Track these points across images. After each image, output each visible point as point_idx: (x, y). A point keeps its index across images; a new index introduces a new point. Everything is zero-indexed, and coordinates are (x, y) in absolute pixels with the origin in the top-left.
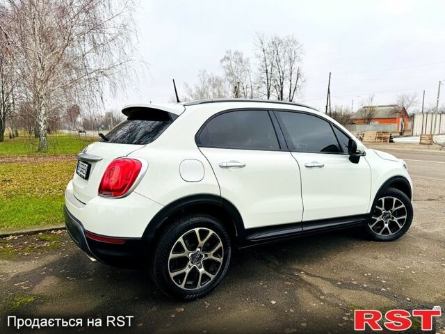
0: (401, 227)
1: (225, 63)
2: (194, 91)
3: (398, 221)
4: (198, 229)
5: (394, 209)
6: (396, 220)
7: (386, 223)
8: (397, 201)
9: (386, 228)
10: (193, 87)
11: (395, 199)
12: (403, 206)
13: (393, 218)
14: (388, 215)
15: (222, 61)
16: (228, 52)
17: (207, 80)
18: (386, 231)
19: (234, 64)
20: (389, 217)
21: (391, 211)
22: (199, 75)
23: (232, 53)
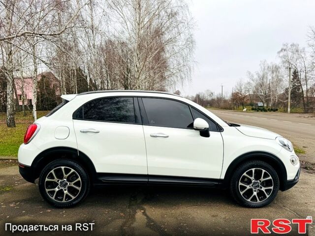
0: (268, 196)
1: (282, 54)
2: (256, 77)
3: (266, 190)
4: (64, 167)
5: (262, 179)
6: (263, 189)
7: (255, 191)
8: (265, 173)
9: (255, 196)
10: (255, 74)
11: (264, 171)
12: (270, 178)
13: (261, 188)
14: (257, 185)
15: (279, 53)
16: (284, 45)
17: (266, 68)
18: (254, 199)
19: (290, 54)
20: (258, 186)
21: (260, 181)
22: (260, 65)
23: (289, 46)
